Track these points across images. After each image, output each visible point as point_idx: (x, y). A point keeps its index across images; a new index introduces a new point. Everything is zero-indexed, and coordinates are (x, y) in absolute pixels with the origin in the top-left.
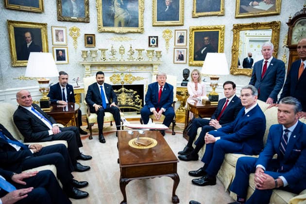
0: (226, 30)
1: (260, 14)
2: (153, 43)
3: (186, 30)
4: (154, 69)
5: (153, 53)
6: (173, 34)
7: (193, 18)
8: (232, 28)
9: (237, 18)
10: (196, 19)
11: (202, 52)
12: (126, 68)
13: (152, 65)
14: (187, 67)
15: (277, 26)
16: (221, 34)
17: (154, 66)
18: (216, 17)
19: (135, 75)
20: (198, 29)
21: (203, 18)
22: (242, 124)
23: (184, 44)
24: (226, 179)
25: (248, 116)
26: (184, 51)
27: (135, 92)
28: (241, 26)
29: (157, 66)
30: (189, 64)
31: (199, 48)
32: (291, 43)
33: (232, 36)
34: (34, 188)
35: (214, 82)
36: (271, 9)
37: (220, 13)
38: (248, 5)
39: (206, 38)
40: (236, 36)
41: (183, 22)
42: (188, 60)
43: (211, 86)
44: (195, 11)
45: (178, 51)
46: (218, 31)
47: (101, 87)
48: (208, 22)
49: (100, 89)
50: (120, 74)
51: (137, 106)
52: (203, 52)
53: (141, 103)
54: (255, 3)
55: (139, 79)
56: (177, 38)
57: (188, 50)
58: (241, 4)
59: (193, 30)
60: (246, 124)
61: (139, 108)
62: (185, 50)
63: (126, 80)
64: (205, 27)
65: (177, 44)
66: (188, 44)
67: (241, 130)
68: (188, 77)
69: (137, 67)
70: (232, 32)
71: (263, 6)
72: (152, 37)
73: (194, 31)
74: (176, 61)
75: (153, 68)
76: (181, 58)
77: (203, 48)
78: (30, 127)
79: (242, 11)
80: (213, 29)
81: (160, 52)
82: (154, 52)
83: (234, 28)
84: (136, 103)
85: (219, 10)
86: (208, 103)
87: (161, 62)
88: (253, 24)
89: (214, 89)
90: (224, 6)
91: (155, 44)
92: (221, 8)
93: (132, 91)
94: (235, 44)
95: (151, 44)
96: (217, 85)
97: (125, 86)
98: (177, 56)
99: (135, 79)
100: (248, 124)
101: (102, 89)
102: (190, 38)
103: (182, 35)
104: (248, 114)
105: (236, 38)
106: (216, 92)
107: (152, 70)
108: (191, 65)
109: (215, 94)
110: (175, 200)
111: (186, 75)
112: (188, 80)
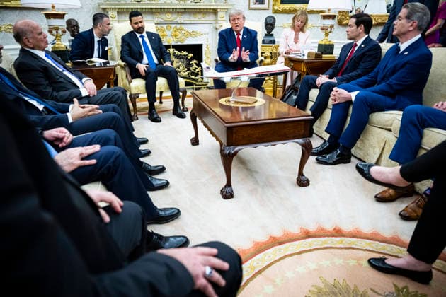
4: (219, 19)
12: (175, 16)
13: (215, 12)
14: (270, 13)
17: (220, 14)
19: (189, 28)
22: (395, 67)
24: (371, 151)
25: (406, 53)
27: (191, 55)
29: (223, 14)
30: (273, 9)
34: (101, 146)
35: (329, 22)
42: (271, 3)
43: (322, 29)
47: (142, 37)
49: (141, 40)
50: (165, 26)
51: (193, 77)
53: (200, 73)
55: (194, 34)
60: (403, 65)
61: (197, 81)
63: (176, 36)
67: (393, 77)
68: (272, 29)
69: (192, 16)
74: (253, 6)
75: (217, 17)
78: (47, 82)
84: (192, 74)
86: (318, 56)
87: (230, 6)
89: (327, 34)
93: (185, 53)
96: (332, 27)
97: (174, 46)
99: (188, 34)
100: (407, 65)
101: (143, 40)
104: (405, 51)
106: (330, 40)
107: (216, 21)
108: (276, 12)
109: (328, 43)
110: (302, 182)
111: (270, 25)
112: (272, 35)
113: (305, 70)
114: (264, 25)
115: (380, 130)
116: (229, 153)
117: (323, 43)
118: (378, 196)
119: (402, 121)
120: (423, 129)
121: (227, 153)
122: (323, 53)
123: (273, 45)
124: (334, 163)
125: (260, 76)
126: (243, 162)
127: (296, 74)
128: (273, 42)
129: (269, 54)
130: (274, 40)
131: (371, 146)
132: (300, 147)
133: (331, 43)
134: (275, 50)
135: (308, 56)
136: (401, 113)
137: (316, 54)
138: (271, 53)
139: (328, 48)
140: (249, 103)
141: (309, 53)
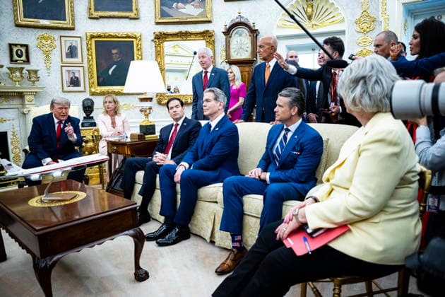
0: (143, 39)
1: (189, 20)
2: (20, 56)
3: (80, 37)
4: (26, 102)
5: (21, 73)
6: (57, 43)
7: (90, 18)
8: (153, 38)
9: (158, 23)
10: (95, 20)
11: (110, 72)
13: (20, 95)
14: (87, 95)
15: (211, 36)
16: (138, 45)
17: (27, 98)
18: (127, 20)
20: (100, 36)
21: (106, 20)
23: (78, 60)
24: (204, 225)
25: (217, 129)
26: (79, 71)
28: (164, 34)
29: (31, 97)
30: (90, 91)
31: (105, 65)
32: (230, 57)
33: (154, 48)
35: (146, 105)
36: (201, 15)
37: (132, 15)
38: (171, 7)
39: (114, 51)
40: (159, 49)
41: (73, 23)
42: (87, 86)
43: (141, 111)
44: (93, 8)
45: (69, 71)
46: (133, 41)
48: (115, 27)
52: (112, 72)
54: (180, 5)
56: (65, 50)
57: (86, 69)
58: (162, 4)
59: (93, 37)
62: (81, 69)
64: (112, 34)
65: (65, 60)
66: (85, 60)
70: (153, 43)
71: (190, 10)
72: (16, 45)
73: (93, 40)
74: (66, 88)
75: (23, 101)
76: (75, 82)
77: (111, 67)
79: (163, 14)
80: (125, 37)
81: (36, 72)
82: (24, 71)
83: (155, 38)
85: (131, 10)
86: (141, 137)
87: (39, 89)
88: (181, 32)
89: (147, 116)
90: (137, 5)
91: (24, 58)
92: (134, 8)
94: (159, 60)
95: (15, 57)
96: (150, 108)
98: (66, 78)
100: (221, 138)
102: (88, 50)
103: (74, 44)
104: (216, 127)
105: (160, 51)
106: (150, 120)
107: (23, 105)
108: (93, 94)
109: (149, 124)
110: (141, 276)
111: (88, 108)
112: (92, 118)
113: (129, 153)
114: (81, 108)
115: (208, 204)
116: (46, 265)
117: (144, 124)
118: (218, 270)
119: (223, 192)
120: (242, 197)
121: (43, 265)
122: (145, 134)
123: (94, 128)
124: (175, 242)
125: (75, 168)
126: (69, 270)
127: (121, 157)
128: (94, 124)
129: (90, 138)
130: (95, 123)
131: (204, 221)
132: (132, 239)
133: (152, 124)
134: (96, 133)
135: (131, 138)
136: (222, 184)
137: (139, 135)
138: (92, 137)
139: (149, 129)
140: (67, 200)
141: (131, 135)
